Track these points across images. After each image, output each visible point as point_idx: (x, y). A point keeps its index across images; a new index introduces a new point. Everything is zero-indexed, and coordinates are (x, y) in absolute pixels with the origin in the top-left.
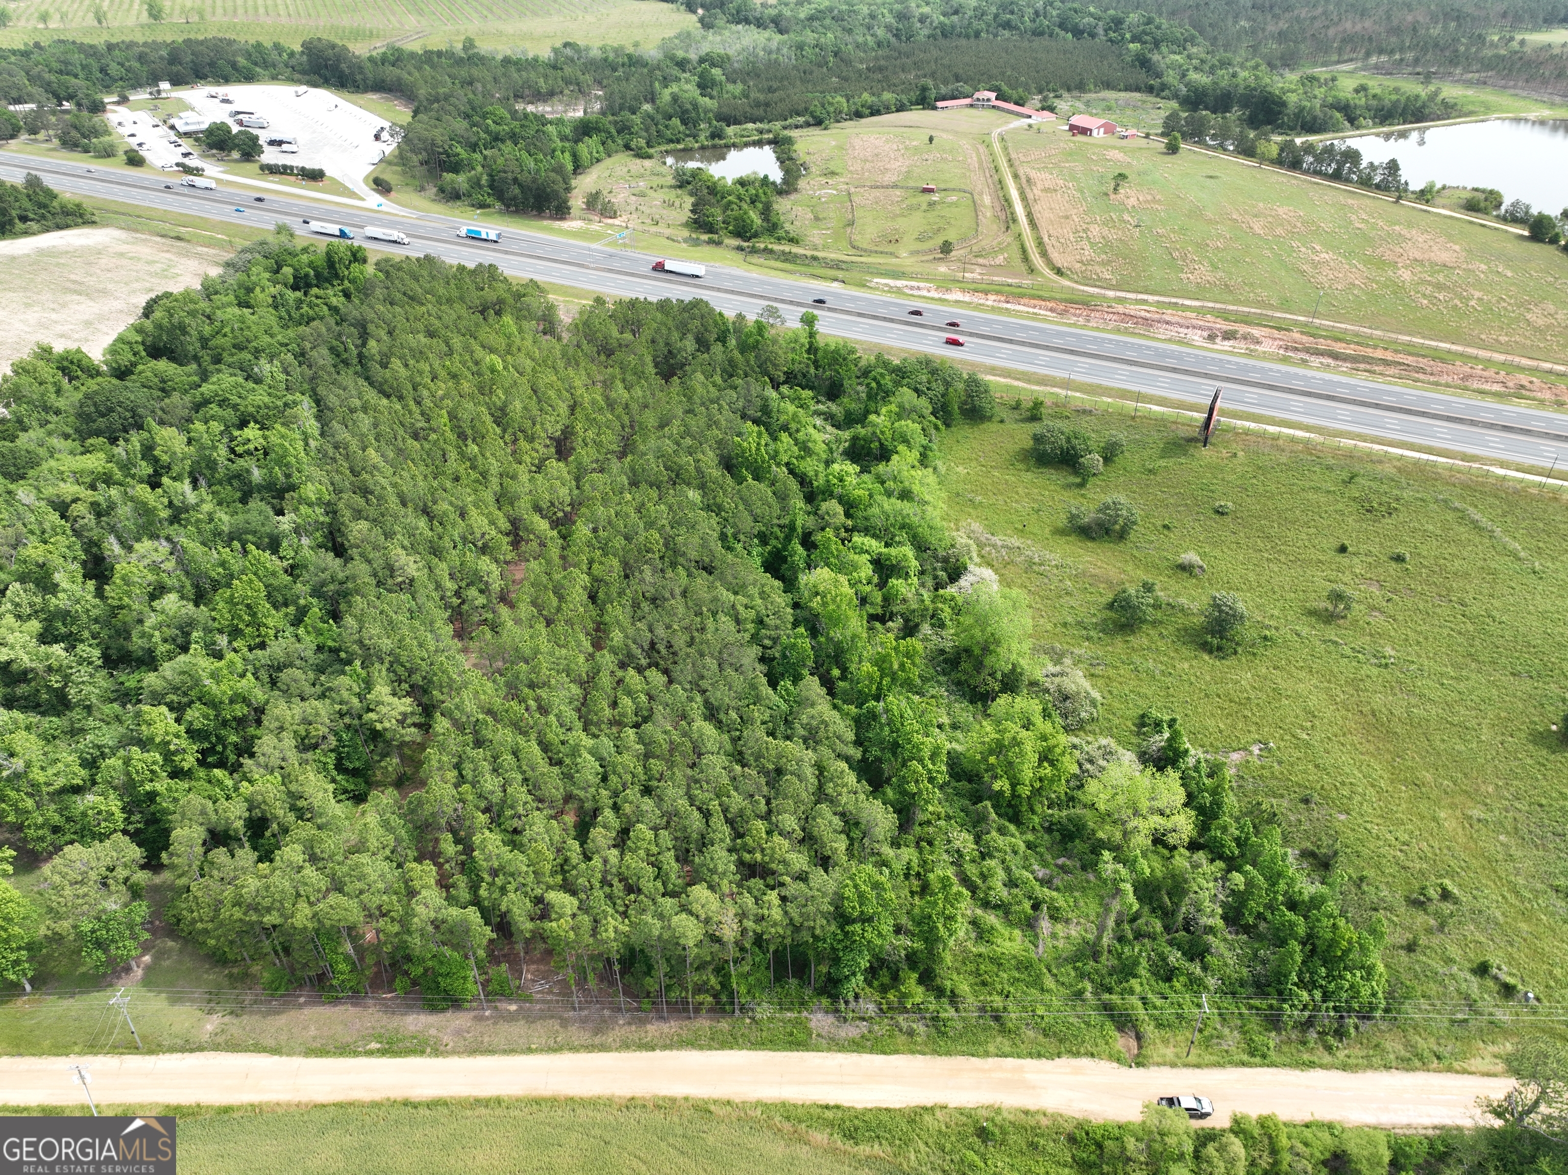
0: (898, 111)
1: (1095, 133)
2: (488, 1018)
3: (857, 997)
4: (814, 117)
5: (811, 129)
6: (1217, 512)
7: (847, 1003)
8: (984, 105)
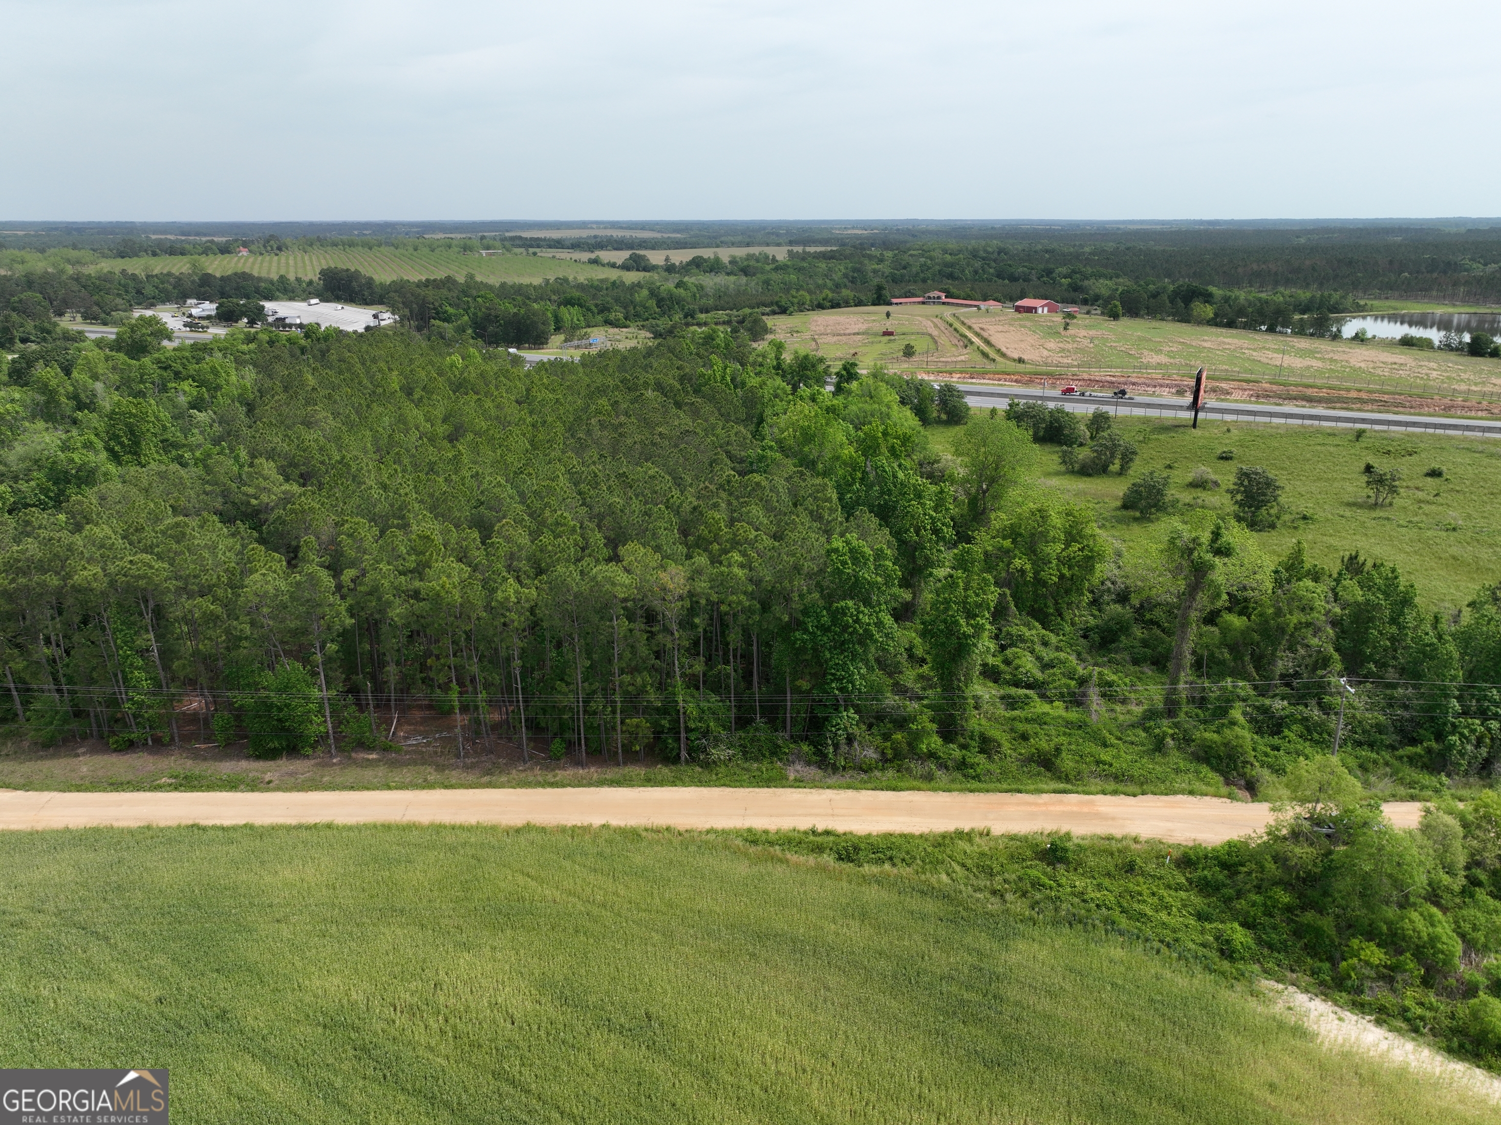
0: (856, 306)
1: (1040, 311)
2: (334, 764)
3: (850, 740)
4: (779, 307)
5: (776, 317)
6: (1222, 458)
7: (836, 746)
8: (936, 301)
